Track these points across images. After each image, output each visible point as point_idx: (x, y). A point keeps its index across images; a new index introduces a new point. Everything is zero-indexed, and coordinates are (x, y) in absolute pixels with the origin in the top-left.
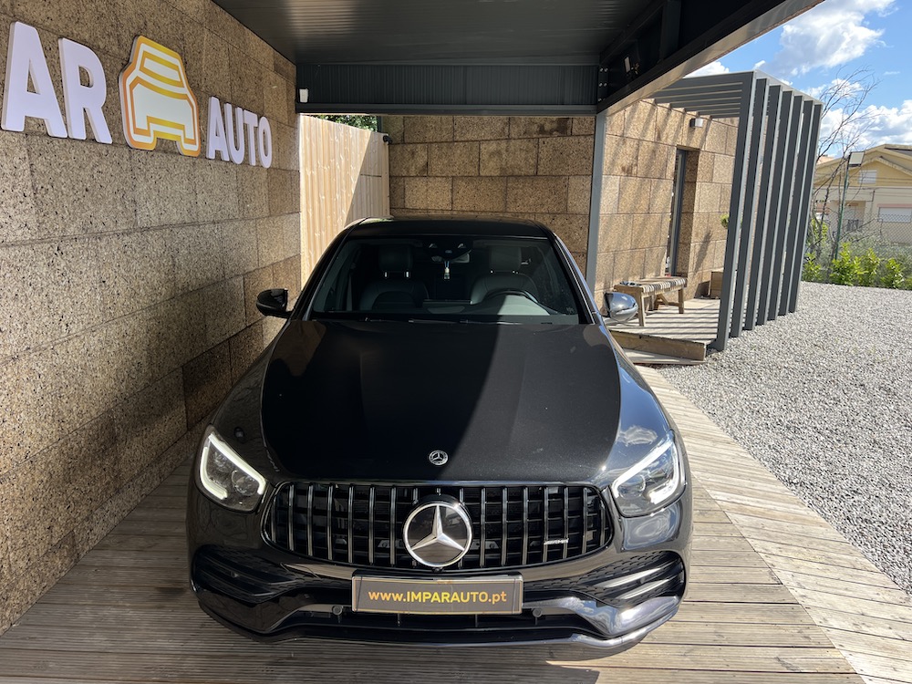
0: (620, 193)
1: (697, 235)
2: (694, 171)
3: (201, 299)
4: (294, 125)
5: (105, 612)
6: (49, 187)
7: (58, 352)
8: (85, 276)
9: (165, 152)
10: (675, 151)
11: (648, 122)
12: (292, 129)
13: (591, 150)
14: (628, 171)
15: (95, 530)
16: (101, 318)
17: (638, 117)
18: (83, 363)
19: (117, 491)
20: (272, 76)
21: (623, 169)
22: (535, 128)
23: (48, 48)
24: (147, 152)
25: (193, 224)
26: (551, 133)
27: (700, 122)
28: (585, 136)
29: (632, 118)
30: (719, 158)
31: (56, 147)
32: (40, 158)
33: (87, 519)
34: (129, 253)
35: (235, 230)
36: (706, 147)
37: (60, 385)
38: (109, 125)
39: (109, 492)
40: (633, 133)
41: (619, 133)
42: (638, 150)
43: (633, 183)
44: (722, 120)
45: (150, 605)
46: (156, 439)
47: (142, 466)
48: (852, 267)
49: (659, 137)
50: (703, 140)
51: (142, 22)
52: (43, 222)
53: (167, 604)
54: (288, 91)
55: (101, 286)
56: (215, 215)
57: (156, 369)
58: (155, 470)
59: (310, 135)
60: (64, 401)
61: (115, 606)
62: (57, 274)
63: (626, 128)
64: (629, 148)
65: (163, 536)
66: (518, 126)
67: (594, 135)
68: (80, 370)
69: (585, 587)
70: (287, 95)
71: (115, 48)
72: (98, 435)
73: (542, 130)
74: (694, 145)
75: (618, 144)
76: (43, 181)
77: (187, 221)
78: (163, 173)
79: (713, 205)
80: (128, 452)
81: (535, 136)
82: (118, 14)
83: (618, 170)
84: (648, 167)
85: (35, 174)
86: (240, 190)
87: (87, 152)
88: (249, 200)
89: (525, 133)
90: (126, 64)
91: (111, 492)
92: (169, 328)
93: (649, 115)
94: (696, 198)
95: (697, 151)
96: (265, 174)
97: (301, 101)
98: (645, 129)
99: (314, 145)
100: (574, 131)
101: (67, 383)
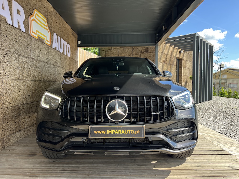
0: (163, 67)
1: (183, 81)
2: (181, 65)
3: (49, 84)
4: (77, 50)
5: (10, 159)
6: (5, 36)
7: (4, 82)
8: (14, 64)
9: (40, 41)
10: (176, 58)
11: (169, 50)
12: (76, 50)
13: (154, 56)
14: (164, 62)
15: (11, 140)
16: (18, 78)
17: (166, 49)
18: (11, 88)
19: (19, 131)
20: (71, 35)
21: (163, 61)
22: (139, 52)
23: (9, 1)
24: (35, 39)
25: (47, 63)
26: (144, 52)
27: (182, 52)
28: (153, 52)
29: (165, 48)
30: (187, 62)
31: (9, 27)
32: (4, 27)
33: (9, 136)
34: (28, 63)
35: (59, 69)
36: (184, 58)
37: (4, 92)
38: (25, 28)
39: (16, 130)
40: (165, 52)
41: (162, 52)
42: (167, 57)
43: (166, 65)
44: (187, 52)
45: (25, 157)
46: (32, 119)
47: (28, 126)
48: (225, 93)
49: (172, 54)
50: (183, 57)
51: (36, 7)
52: (3, 45)
53: (30, 157)
54: (75, 41)
55: (19, 69)
56: (54, 63)
57: (34, 99)
58: (32, 128)
59: (81, 53)
60: (4, 97)
61: (13, 158)
62: (5, 60)
63: (163, 51)
64: (164, 56)
65: (32, 143)
66: (135, 52)
67: (155, 52)
68: (10, 90)
69: (165, 132)
70: (75, 42)
71: (28, 10)
72: (14, 111)
73: (141, 52)
74: (181, 57)
75: (161, 55)
76: (4, 34)
77: (46, 61)
78: (40, 46)
79: (187, 74)
80: (23, 119)
81: (139, 54)
82: (30, 2)
83: (162, 61)
84: (170, 61)
85: (2, 31)
86: (61, 60)
87: (18, 32)
88: (64, 63)
89: (137, 53)
90: (31, 14)
91: (17, 130)
92: (39, 89)
93: (169, 48)
94: (183, 71)
95: (182, 59)
96: (68, 59)
97: (79, 44)
98: (168, 52)
99: (82, 56)
100: (150, 51)
101: (6, 92)
